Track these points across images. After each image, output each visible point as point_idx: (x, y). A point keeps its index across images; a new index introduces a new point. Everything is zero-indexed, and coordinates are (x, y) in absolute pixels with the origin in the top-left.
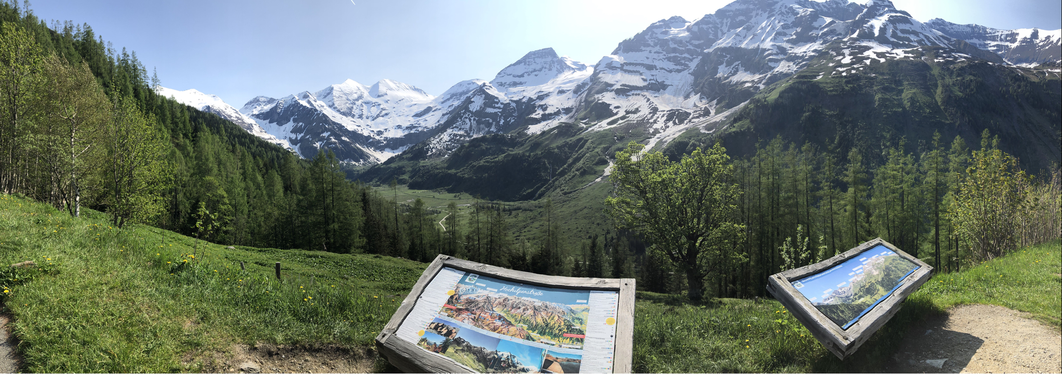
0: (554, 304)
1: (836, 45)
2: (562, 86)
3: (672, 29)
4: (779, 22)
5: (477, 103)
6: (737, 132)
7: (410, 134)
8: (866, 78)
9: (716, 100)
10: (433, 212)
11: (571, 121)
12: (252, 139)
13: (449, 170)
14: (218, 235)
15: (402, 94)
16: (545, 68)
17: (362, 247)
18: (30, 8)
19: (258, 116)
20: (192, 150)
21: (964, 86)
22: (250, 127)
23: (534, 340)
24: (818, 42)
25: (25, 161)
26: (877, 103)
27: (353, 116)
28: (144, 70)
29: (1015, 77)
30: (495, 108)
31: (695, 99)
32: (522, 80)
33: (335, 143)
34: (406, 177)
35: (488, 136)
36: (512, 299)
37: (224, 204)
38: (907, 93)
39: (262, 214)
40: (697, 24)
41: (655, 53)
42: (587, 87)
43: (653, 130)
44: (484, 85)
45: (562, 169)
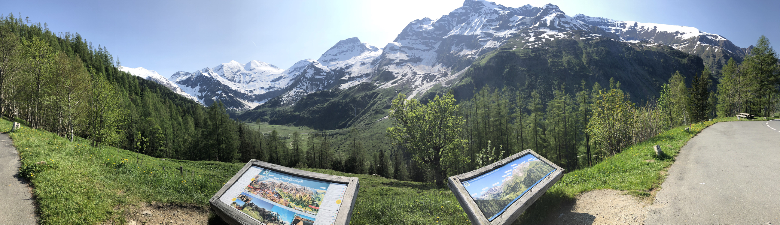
0: (309, 188)
1: (526, 31)
2: (364, 60)
3: (424, 25)
4: (484, 19)
5: (310, 73)
6: (464, 85)
7: (269, 92)
8: (543, 50)
9: (451, 67)
10: (285, 138)
11: (369, 82)
12: (176, 96)
13: (294, 112)
14: (156, 152)
15: (263, 69)
16: (350, 50)
17: (239, 159)
18: (47, 27)
19: (179, 83)
20: (140, 102)
21: (598, 53)
22: (175, 89)
23: (291, 207)
24: (513, 29)
25: (45, 110)
26: (549, 64)
27: (235, 82)
28: (111, 57)
29: (627, 48)
30: (321, 75)
31: (438, 66)
32: (336, 57)
33: (225, 97)
34: (267, 117)
35: (317, 92)
36: (286, 184)
37: (159, 133)
38: (565, 58)
39: (182, 140)
40: (438, 21)
41: (413, 40)
42: (379, 61)
43: (414, 86)
44: (314, 62)
45: (364, 110)
